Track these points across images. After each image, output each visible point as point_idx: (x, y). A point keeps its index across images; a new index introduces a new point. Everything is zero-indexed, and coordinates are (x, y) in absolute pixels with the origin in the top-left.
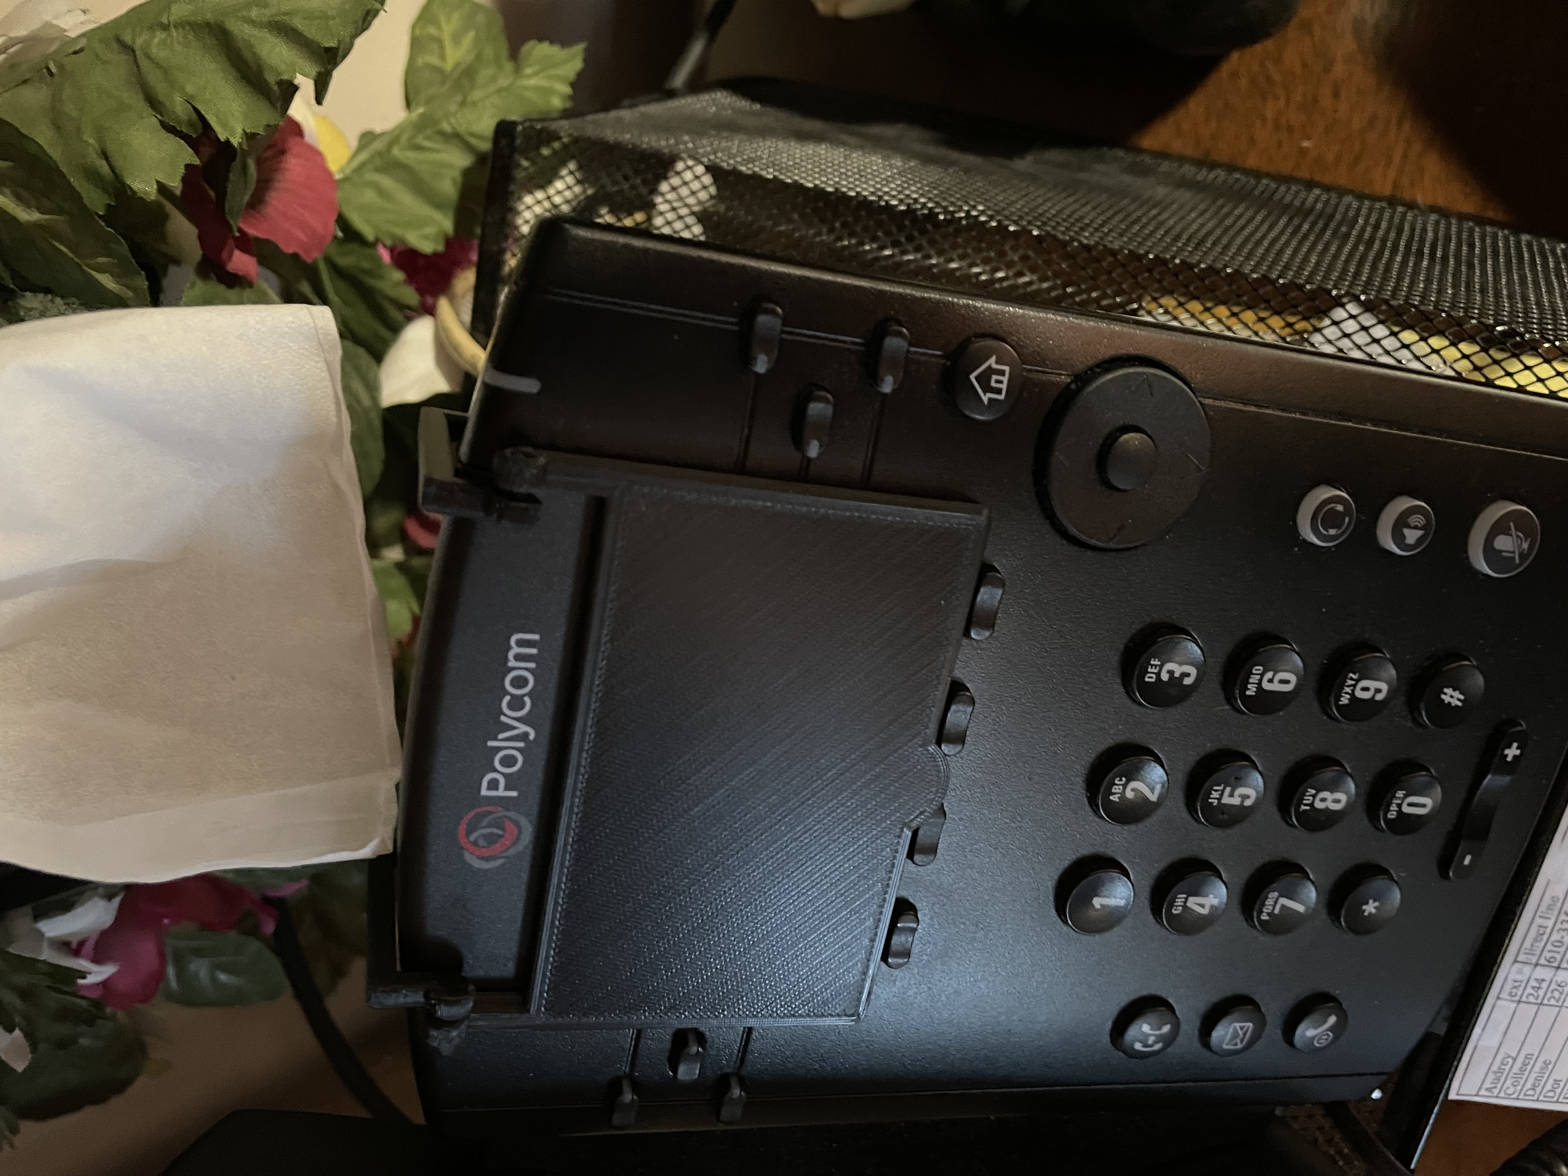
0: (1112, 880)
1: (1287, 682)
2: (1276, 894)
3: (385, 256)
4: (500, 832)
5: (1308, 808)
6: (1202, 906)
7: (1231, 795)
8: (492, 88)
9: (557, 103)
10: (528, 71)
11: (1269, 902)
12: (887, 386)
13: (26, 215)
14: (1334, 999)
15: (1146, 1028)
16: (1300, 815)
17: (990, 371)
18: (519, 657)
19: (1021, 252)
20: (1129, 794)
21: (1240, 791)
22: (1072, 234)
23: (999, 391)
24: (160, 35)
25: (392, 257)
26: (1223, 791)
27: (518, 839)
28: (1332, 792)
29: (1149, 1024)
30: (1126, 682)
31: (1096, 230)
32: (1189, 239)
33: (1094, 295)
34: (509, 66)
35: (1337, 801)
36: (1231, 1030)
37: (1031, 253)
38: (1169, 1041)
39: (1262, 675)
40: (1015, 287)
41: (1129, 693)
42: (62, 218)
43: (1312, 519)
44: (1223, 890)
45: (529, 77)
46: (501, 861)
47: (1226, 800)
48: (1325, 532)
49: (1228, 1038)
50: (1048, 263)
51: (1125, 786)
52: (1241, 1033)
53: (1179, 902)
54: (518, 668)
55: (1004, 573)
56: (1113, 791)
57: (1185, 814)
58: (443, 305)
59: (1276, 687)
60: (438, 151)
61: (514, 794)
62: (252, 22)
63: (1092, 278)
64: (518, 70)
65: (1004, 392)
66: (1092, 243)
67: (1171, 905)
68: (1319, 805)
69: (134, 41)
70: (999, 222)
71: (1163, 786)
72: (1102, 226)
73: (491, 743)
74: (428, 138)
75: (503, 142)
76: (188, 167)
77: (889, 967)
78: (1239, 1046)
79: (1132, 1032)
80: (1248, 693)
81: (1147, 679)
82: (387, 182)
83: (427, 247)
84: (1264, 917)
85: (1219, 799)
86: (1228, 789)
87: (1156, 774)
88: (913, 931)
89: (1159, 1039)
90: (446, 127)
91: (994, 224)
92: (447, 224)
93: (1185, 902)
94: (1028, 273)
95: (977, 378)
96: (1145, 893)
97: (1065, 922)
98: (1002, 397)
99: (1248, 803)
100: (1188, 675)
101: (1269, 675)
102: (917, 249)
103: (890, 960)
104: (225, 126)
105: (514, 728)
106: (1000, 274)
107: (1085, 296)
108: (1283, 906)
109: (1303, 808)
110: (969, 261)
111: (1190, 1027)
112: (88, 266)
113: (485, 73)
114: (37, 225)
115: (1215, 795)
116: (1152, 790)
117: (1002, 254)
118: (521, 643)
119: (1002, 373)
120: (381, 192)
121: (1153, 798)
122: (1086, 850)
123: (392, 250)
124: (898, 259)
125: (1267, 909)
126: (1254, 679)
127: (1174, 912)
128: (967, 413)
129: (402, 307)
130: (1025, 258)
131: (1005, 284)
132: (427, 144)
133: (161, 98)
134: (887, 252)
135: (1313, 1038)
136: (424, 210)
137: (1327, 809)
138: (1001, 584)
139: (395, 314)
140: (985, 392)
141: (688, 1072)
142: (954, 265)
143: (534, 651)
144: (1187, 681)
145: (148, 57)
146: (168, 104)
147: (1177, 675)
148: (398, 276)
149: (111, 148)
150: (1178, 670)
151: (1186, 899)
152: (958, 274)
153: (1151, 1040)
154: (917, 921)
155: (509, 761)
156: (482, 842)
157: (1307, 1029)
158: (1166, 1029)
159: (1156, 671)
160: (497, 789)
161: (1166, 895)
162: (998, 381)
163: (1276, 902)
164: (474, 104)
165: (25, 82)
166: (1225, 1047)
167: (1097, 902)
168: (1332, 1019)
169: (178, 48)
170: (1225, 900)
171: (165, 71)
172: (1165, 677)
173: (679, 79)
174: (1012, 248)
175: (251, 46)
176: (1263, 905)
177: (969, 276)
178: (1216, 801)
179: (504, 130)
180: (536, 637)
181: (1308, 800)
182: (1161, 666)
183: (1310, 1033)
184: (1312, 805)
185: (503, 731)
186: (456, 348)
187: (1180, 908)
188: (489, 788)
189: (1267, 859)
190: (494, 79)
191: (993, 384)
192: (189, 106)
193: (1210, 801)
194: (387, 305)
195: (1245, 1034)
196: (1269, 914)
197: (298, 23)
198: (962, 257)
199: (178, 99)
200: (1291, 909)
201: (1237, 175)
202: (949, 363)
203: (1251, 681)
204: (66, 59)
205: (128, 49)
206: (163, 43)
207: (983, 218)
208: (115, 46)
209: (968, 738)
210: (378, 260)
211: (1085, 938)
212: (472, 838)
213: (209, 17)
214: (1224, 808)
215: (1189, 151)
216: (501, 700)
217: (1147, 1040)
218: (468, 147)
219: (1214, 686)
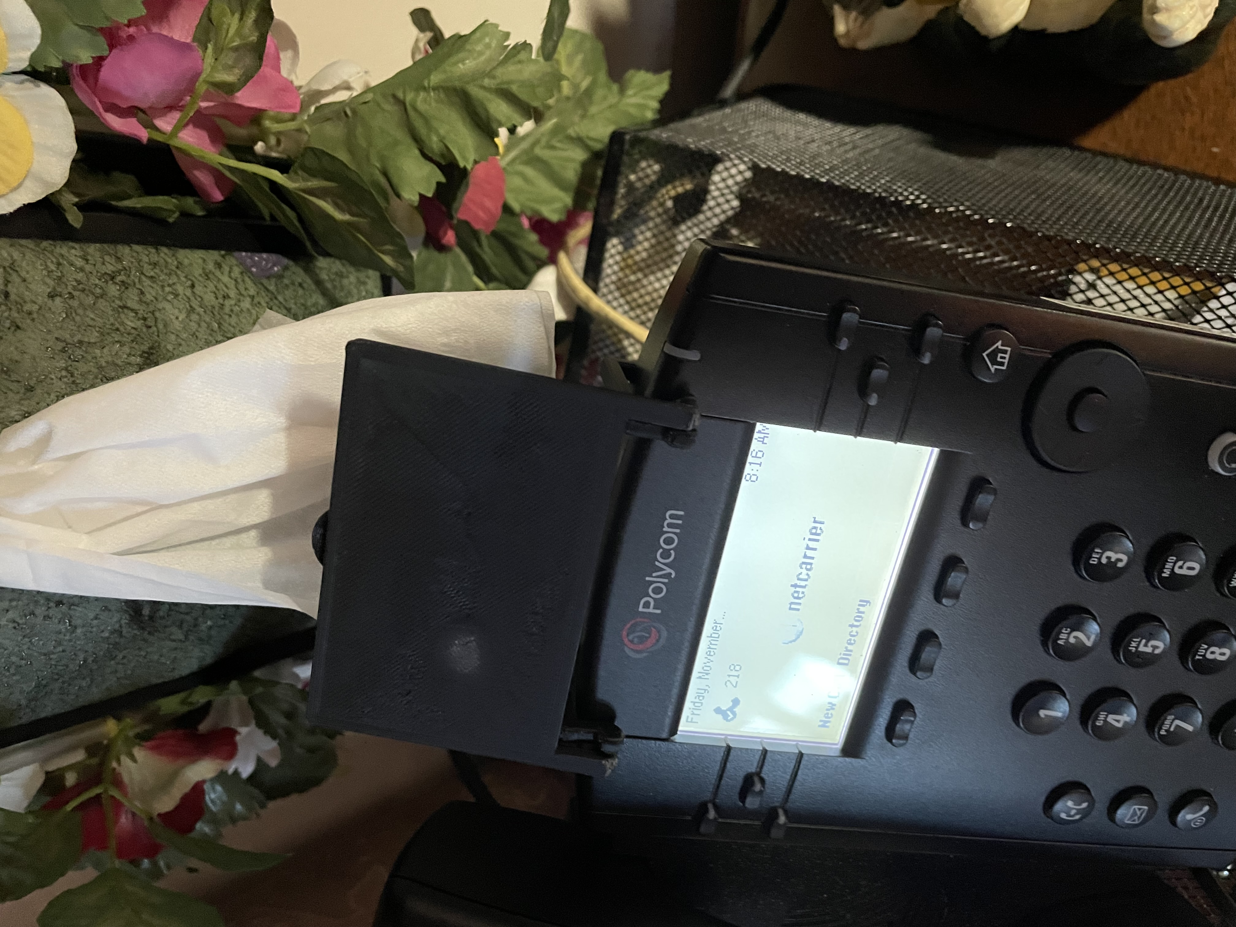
0: (1055, 699)
1: (1193, 569)
2: (1173, 717)
3: (526, 223)
4: (647, 635)
5: (1201, 658)
6: (1118, 721)
7: (1146, 645)
8: (605, 104)
9: (650, 115)
10: (630, 92)
11: (1167, 722)
12: (926, 360)
13: (339, 216)
14: (1209, 795)
15: (1070, 804)
16: (1195, 662)
17: (997, 351)
18: (670, 526)
19: (997, 239)
20: (1072, 640)
21: (1153, 643)
22: (1036, 226)
23: (1002, 364)
24: (422, 94)
25: (530, 225)
26: (1140, 642)
27: (658, 641)
28: (1220, 648)
29: (1072, 800)
30: (1076, 563)
31: (1055, 223)
32: (1126, 232)
33: (1052, 272)
34: (615, 87)
35: (1224, 654)
36: (1132, 810)
37: (1004, 240)
38: (1085, 813)
39: (1175, 563)
40: (992, 264)
41: (1077, 571)
42: (365, 220)
43: (1219, 458)
44: (1134, 710)
45: (631, 96)
46: (645, 654)
47: (1142, 648)
48: (1227, 465)
49: (1129, 816)
50: (1018, 247)
51: (1069, 634)
52: (1139, 813)
53: (1102, 717)
54: (669, 532)
55: (995, 485)
56: (1061, 637)
57: (1110, 656)
58: (562, 257)
59: (1184, 572)
60: (566, 150)
61: (659, 611)
62: (483, 87)
63: (1051, 260)
64: (622, 91)
65: (1006, 364)
66: (1052, 234)
67: (1096, 719)
68: (1209, 656)
69: (405, 96)
70: (982, 216)
71: (1097, 636)
72: (1059, 219)
73: (647, 579)
74: (559, 141)
75: (616, 147)
76: (439, 184)
77: (894, 745)
78: (1137, 822)
79: (1059, 806)
80: (1164, 575)
81: (1091, 562)
82: (529, 171)
83: (554, 217)
84: (1163, 732)
85: (1137, 648)
86: (1144, 641)
87: (1094, 628)
88: (912, 722)
89: (1079, 812)
90: (571, 132)
91: (976, 217)
92: (567, 199)
93: (1106, 718)
94: (1001, 254)
95: (987, 355)
96: (1077, 709)
97: (1018, 725)
98: (1004, 368)
99: (1157, 652)
100: (1121, 560)
101: (1180, 563)
102: (917, 233)
103: (894, 741)
104: (465, 158)
105: (663, 570)
106: (981, 254)
107: (1045, 273)
108: (1177, 726)
109: (1197, 657)
110: (957, 243)
111: (1101, 806)
112: (377, 250)
113: (600, 93)
114: (349, 223)
115: (1134, 644)
116: (1089, 638)
117: (982, 239)
118: (672, 517)
119: (1005, 352)
120: (526, 179)
121: (1089, 644)
122: (1035, 677)
123: (530, 219)
124: (902, 240)
125: (1165, 727)
126: (1169, 566)
127: (1098, 724)
128: (980, 377)
129: (534, 258)
130: (999, 243)
131: (985, 261)
132: (558, 145)
133: (424, 138)
134: (895, 235)
135: (1190, 821)
136: (556, 192)
137: (1214, 660)
138: (995, 492)
139: (530, 264)
140: (993, 364)
141: (752, 802)
142: (944, 246)
143: (680, 522)
144: (1120, 565)
145: (415, 109)
146: (427, 142)
147: (1113, 560)
148: (533, 237)
149: (392, 172)
150: (1114, 556)
151: (1107, 716)
152: (948, 253)
153: (1073, 812)
154: (915, 715)
155: (658, 590)
156: (636, 640)
157: (1188, 813)
158: (1085, 805)
159: (1098, 556)
160: (649, 608)
161: (1092, 712)
162: (1001, 358)
163: (1172, 723)
164: (593, 116)
165: (328, 119)
166: (1127, 822)
167: (1042, 713)
168: (1206, 808)
169: (434, 104)
170: (1135, 719)
171: (426, 120)
172: (1104, 561)
173: (729, 91)
174: (990, 236)
175: (482, 104)
176: (1163, 724)
177: (956, 255)
178: (1134, 649)
179: (617, 137)
180: (682, 513)
181: (1202, 652)
182: (1102, 554)
183: (1189, 817)
184: (1204, 656)
185: (656, 571)
186: (574, 290)
187: (1102, 722)
188: (644, 607)
189: (1168, 692)
190: (605, 98)
191: (999, 359)
192: (442, 144)
193: (1130, 648)
194: (524, 257)
195: (1141, 814)
196: (1166, 731)
197: (514, 88)
198: (952, 241)
199: (435, 138)
200: (1183, 728)
201: (1160, 171)
202: (968, 344)
203: (1166, 567)
204: (360, 107)
205: (402, 103)
206: (425, 101)
207: (968, 213)
208: (391, 100)
209: (961, 595)
210: (520, 226)
211: (1030, 737)
212: (631, 637)
213: (457, 84)
214: (1139, 654)
215: (1122, 151)
216: (657, 551)
217: (1070, 811)
218: (586, 147)
219: (1139, 570)
